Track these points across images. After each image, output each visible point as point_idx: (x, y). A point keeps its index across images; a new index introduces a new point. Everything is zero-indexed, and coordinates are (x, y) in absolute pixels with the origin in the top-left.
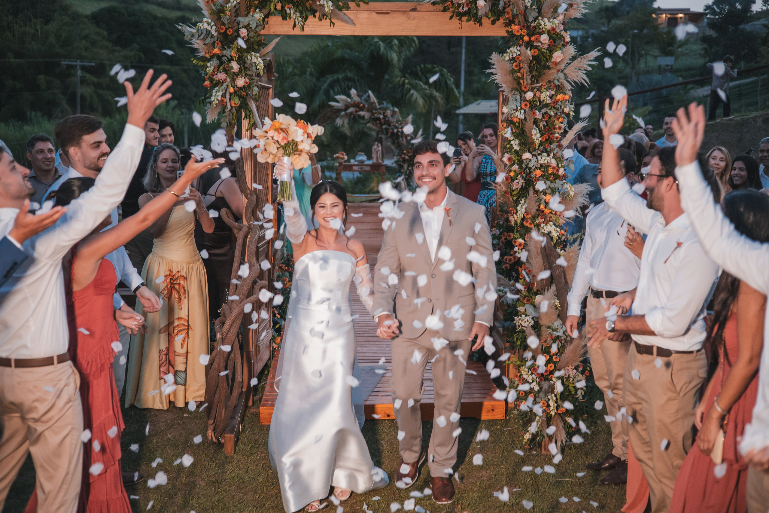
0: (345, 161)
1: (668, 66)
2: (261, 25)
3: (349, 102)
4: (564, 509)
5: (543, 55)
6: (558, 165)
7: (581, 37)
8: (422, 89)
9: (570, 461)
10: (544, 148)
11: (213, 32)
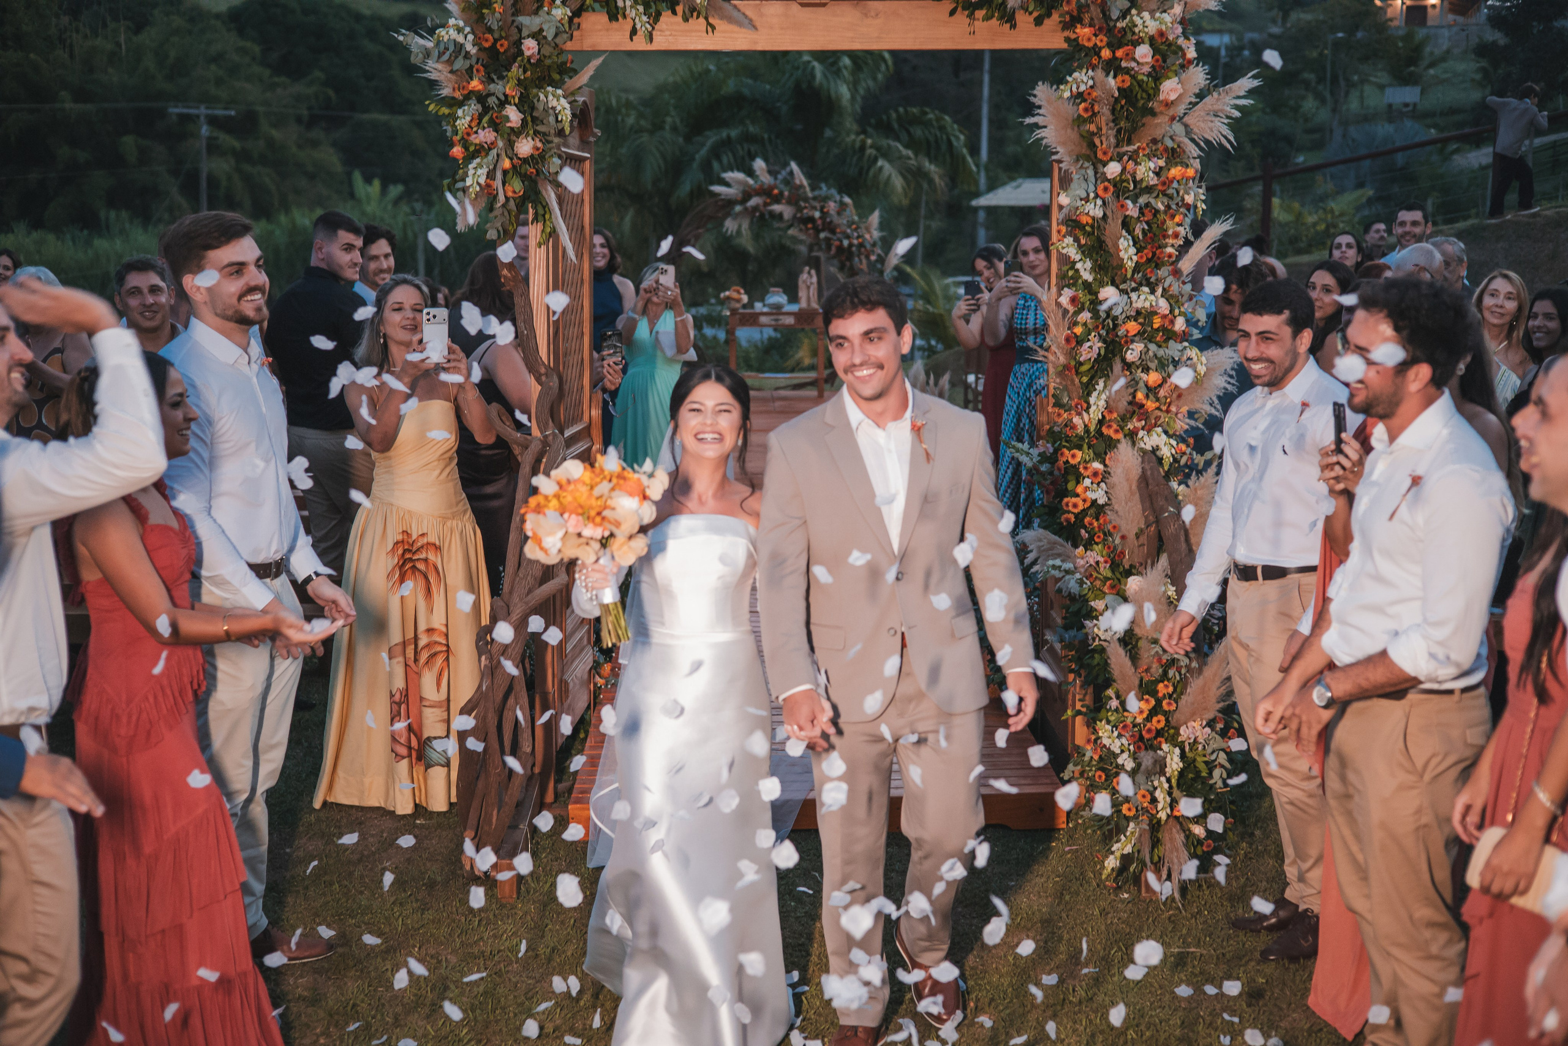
0: (744, 306)
1: (1406, 105)
2: (565, 32)
3: (750, 186)
4: (1184, 1009)
5: (1140, 86)
6: (1172, 311)
7: (1227, 48)
8: (901, 157)
9: (1199, 912)
10: (1144, 276)
11: (469, 47)
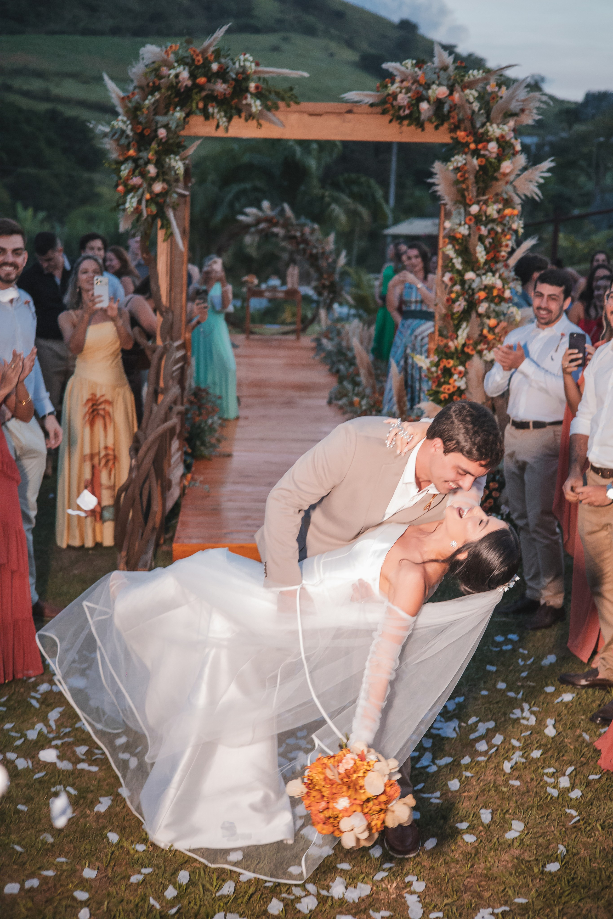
0: (255, 286)
2: (181, 125)
3: (260, 217)
5: (490, 165)
6: (503, 286)
8: (345, 203)
10: (490, 267)
11: (129, 132)
